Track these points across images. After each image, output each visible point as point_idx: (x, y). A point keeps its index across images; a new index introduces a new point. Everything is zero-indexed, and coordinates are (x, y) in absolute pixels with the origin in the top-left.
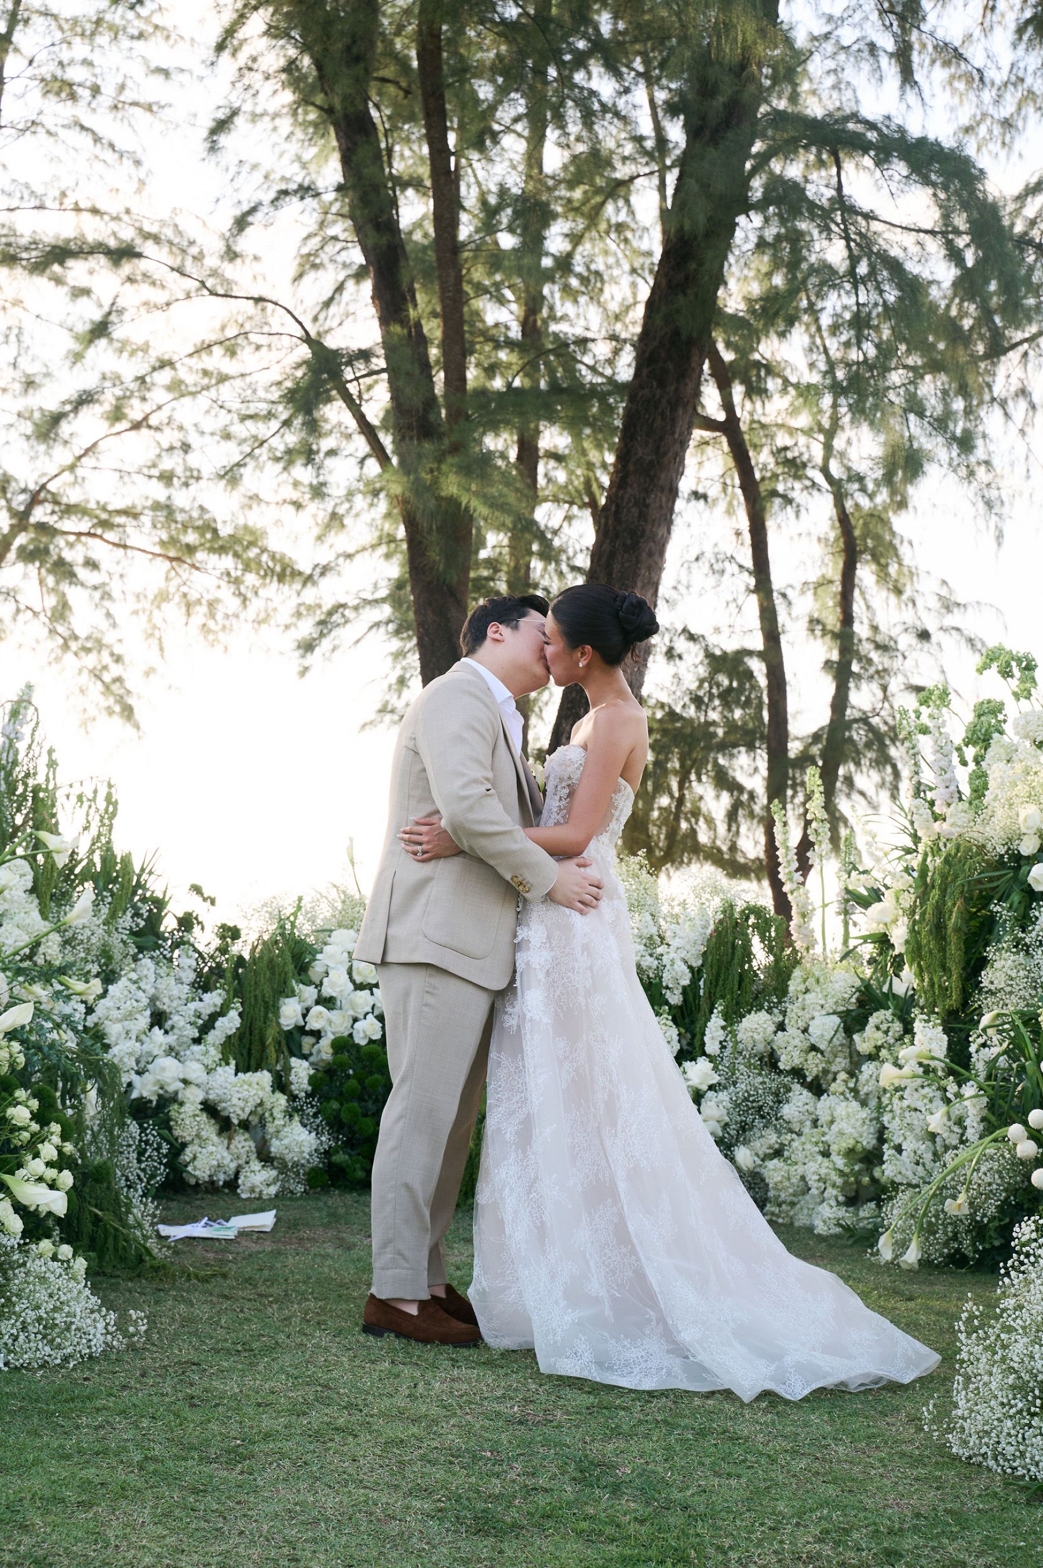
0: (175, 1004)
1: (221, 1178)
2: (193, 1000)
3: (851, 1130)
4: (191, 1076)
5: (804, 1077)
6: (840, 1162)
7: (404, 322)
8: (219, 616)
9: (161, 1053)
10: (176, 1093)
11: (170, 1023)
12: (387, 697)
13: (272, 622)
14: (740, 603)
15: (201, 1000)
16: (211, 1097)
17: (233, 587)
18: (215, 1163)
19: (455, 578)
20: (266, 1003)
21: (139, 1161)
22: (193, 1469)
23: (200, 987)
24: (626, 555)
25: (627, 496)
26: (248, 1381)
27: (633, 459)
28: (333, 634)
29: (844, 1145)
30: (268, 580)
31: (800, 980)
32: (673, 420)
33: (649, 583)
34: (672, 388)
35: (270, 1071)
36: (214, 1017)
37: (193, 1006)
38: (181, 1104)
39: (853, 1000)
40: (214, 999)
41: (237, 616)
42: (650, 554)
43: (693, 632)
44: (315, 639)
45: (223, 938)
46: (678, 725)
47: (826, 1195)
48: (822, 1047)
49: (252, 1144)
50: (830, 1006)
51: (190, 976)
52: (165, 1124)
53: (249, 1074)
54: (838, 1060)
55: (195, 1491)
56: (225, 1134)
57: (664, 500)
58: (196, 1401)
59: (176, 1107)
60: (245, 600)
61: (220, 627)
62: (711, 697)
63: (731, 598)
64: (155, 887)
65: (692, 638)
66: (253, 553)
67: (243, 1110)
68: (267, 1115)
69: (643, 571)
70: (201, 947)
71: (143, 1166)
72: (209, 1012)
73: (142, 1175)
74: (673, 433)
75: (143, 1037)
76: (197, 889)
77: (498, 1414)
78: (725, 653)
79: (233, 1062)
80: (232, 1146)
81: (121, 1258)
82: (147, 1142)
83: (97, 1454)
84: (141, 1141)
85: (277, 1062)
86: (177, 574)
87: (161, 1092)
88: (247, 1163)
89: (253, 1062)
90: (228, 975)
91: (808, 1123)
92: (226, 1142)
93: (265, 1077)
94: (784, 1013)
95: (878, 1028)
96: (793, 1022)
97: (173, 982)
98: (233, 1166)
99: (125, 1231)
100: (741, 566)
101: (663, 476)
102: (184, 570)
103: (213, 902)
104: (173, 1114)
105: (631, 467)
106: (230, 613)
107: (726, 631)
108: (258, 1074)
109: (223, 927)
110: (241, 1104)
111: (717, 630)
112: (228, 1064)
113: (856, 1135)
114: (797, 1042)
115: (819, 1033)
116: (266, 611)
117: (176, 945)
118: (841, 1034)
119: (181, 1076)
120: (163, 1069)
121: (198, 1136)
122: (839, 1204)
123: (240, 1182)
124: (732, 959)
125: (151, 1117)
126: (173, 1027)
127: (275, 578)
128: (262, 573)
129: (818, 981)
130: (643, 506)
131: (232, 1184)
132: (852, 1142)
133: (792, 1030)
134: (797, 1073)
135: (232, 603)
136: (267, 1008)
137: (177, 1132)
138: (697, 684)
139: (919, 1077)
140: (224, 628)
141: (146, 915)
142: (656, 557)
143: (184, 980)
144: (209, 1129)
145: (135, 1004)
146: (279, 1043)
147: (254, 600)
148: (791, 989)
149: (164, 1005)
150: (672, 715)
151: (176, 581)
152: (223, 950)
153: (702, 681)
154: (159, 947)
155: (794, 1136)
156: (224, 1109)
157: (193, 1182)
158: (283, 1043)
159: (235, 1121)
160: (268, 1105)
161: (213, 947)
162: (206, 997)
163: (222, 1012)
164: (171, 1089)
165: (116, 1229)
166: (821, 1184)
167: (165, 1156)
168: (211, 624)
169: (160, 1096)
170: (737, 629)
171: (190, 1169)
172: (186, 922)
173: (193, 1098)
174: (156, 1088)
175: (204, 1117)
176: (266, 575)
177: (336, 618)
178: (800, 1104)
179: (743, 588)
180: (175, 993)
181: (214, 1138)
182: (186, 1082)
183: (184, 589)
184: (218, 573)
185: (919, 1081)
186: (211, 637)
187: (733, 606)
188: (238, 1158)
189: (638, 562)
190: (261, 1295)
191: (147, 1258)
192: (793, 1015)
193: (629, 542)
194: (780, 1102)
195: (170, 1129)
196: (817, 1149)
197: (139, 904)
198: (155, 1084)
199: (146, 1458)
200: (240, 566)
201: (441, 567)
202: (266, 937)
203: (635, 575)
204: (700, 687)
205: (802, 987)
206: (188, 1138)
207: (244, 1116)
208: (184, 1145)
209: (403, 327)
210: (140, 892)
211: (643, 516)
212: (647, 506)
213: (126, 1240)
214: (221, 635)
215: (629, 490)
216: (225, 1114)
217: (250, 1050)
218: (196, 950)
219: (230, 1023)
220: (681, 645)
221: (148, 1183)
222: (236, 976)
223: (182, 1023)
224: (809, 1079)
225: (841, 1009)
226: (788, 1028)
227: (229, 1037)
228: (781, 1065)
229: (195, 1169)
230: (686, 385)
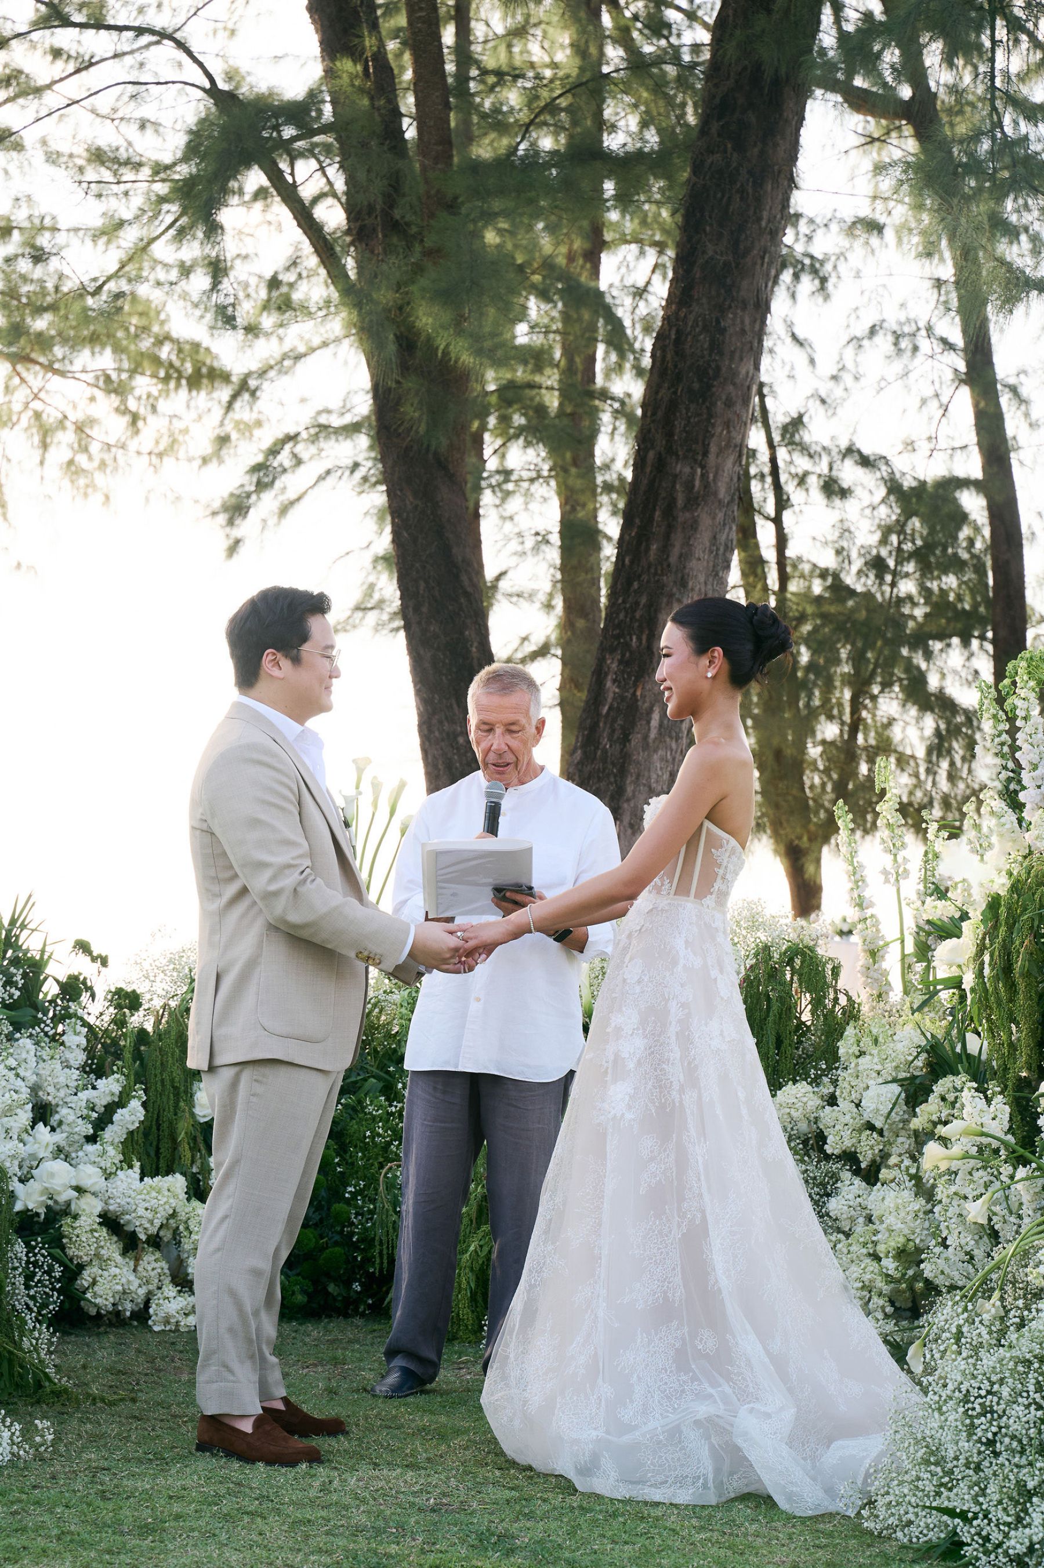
0: (62, 1093)
1: (128, 1308)
2: (85, 1088)
3: (900, 1226)
4: (86, 1183)
5: (857, 1162)
6: (890, 1265)
7: (355, 53)
8: (95, 448)
9: (48, 1154)
10: (68, 1204)
11: (57, 1117)
12: (372, 579)
13: (182, 454)
14: (945, 400)
15: (94, 1088)
16: (111, 1208)
17: (115, 400)
18: (119, 1288)
19: (444, 442)
20: (175, 1088)
21: (27, 1287)
22: (108, 1538)
23: (92, 1071)
24: (693, 407)
25: (692, 317)
26: (160, 1480)
27: (701, 261)
28: (278, 484)
29: (893, 1244)
30: (172, 384)
31: (853, 1040)
32: (759, 201)
33: (728, 446)
34: (756, 150)
35: (183, 1174)
36: (111, 1109)
37: (85, 1095)
38: (76, 1217)
39: (919, 1063)
40: (110, 1086)
41: (123, 447)
42: (729, 404)
43: (866, 451)
44: (248, 495)
45: (119, 1007)
46: (850, 603)
47: (871, 1305)
48: (878, 1124)
49: (165, 1265)
50: (889, 1071)
51: (79, 1057)
52: (57, 1242)
53: (157, 1179)
54: (900, 1140)
55: (109, 1552)
56: (131, 1254)
57: (747, 321)
58: (108, 1494)
59: (69, 1220)
60: (135, 418)
61: (96, 463)
62: (901, 557)
63: (929, 392)
64: (31, 943)
65: (865, 462)
66: (146, 344)
67: (151, 1222)
68: (181, 1228)
69: (719, 429)
70: (91, 1020)
71: (32, 1292)
72: (104, 1103)
73: (31, 1303)
74: (759, 219)
75: (25, 1136)
76: (83, 947)
77: (412, 1505)
78: (923, 484)
79: (137, 1165)
80: (140, 1269)
81: (17, 1385)
82: (35, 1264)
83: (17, 1531)
84: (28, 1262)
85: (193, 1162)
86: (22, 380)
87: (50, 1202)
88: (159, 1288)
89: (162, 1164)
90: (127, 1055)
91: (861, 1220)
92: (132, 1263)
93: (178, 1182)
94: (835, 1082)
95: (943, 1099)
96: (845, 1094)
97: (59, 1067)
98: (142, 1292)
99: (20, 1354)
100: (944, 341)
101: (745, 284)
102: (35, 377)
103: (104, 962)
104: (65, 1229)
105: (697, 273)
106: (112, 442)
107: (924, 447)
108: (170, 1178)
109: (119, 993)
110: (149, 1215)
111: (910, 446)
112: (131, 1167)
113: (906, 1231)
114: (847, 1119)
115: (873, 1106)
116: (171, 435)
117: (58, 1019)
118: (902, 1107)
119: (74, 1183)
120: (52, 1175)
121: (97, 1255)
122: (887, 1316)
123: (151, 1311)
124: (768, 1016)
125: (39, 1234)
126: (60, 1123)
127: (184, 382)
128: (162, 374)
129: (876, 1041)
130: (716, 330)
131: (142, 1315)
132: (902, 1240)
133: (844, 1105)
134: (850, 1158)
135: (115, 427)
136: (177, 1095)
137: (70, 1252)
138: (877, 536)
139: (973, 1157)
140: (103, 465)
141: (21, 983)
142: (738, 407)
143: (72, 1063)
144: (112, 1249)
145: (15, 1096)
146: (195, 1139)
147: (151, 419)
148: (841, 1052)
149: (50, 1096)
150: (838, 589)
151: (21, 395)
152: (120, 1022)
153: (887, 531)
154: (38, 1022)
155: (841, 1236)
156: (129, 1222)
157: (93, 1312)
158: (200, 1139)
159: (143, 1237)
160: (182, 1216)
161: (107, 1018)
162: (101, 1083)
163: (121, 1102)
164: (62, 1198)
165: (10, 1353)
166: (865, 1293)
167: (58, 1281)
168: (82, 459)
169: (48, 1207)
170: (942, 444)
171: (88, 1295)
172: (73, 988)
173: (90, 1209)
174: (44, 1198)
175: (104, 1232)
176: (167, 379)
177: (284, 458)
178: (851, 1196)
179: (949, 375)
180: (62, 1080)
181: (119, 1258)
182: (79, 1190)
183: (37, 405)
184: (89, 378)
185: (973, 1162)
186: (82, 481)
187: (934, 404)
188: (148, 1282)
189: (710, 416)
190: (175, 1416)
191: (47, 1384)
192: (846, 1084)
193: (696, 386)
194: (828, 1195)
195: (63, 1248)
196: (864, 1251)
197: (12, 970)
198: (42, 1194)
199: (63, 1533)
200: (126, 365)
201: (422, 428)
202: (173, 1004)
203: (708, 435)
204: (884, 541)
205: (855, 1049)
206: (85, 1258)
207: (153, 1230)
208: (81, 1267)
209: (355, 62)
210: (10, 953)
211: (716, 347)
212: (723, 331)
213: (22, 1367)
214: (99, 478)
215: (696, 308)
216: (130, 1228)
217: (158, 1149)
218: (85, 1024)
219: (132, 1114)
220: (849, 473)
221: (39, 1313)
222: (137, 1055)
223: (71, 1118)
224: (863, 1165)
225: (903, 1075)
226: (840, 1101)
227: (131, 1133)
228: (828, 1149)
229: (95, 1295)
230: (776, 145)
